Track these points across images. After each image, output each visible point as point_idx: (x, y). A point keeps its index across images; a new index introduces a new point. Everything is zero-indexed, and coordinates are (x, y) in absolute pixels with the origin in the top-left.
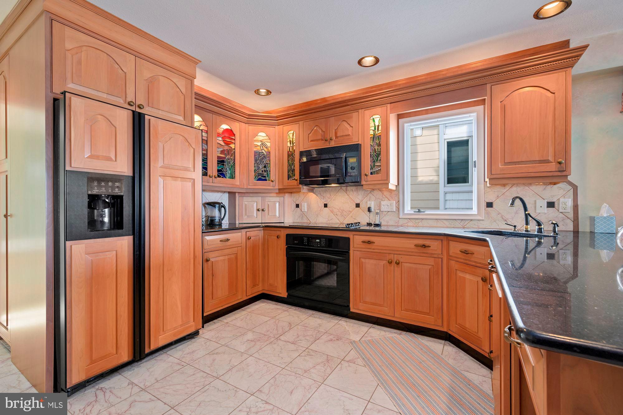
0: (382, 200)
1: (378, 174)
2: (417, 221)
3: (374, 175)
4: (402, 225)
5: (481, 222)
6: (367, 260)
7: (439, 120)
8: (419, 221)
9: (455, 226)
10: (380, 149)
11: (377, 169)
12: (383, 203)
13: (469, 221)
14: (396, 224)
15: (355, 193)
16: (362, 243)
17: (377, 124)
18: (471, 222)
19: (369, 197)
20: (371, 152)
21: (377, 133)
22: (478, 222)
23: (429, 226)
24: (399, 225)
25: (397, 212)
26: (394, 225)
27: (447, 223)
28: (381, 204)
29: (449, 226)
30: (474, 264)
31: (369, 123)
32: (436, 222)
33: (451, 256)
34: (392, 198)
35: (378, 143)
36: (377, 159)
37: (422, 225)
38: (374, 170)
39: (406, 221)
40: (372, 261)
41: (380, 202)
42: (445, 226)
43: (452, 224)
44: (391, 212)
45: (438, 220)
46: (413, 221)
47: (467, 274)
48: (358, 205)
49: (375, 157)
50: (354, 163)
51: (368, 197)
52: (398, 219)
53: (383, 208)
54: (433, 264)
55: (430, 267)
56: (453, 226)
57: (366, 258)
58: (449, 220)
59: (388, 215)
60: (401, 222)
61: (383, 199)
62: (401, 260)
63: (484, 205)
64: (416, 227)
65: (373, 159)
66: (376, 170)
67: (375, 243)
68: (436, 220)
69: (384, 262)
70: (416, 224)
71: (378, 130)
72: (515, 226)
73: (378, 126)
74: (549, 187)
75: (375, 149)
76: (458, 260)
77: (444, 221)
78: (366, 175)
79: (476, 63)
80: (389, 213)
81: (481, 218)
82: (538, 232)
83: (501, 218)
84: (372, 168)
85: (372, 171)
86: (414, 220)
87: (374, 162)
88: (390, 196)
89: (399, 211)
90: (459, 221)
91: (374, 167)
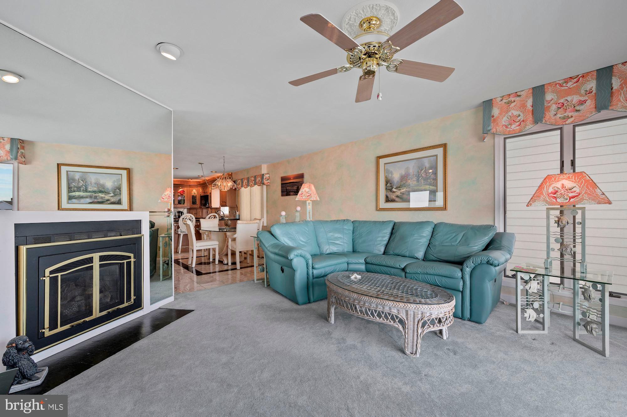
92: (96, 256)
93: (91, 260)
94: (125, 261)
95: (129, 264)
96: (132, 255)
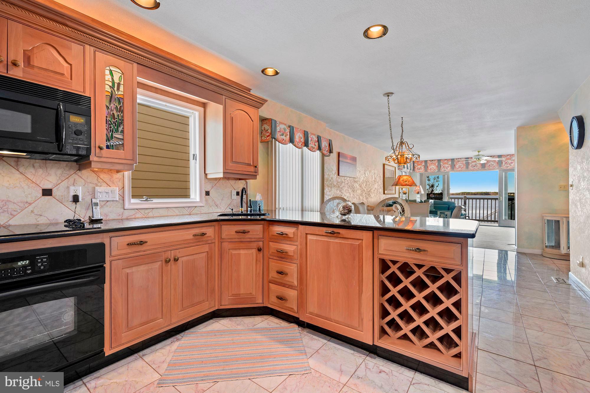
0: (97, 185)
1: (118, 149)
2: (147, 211)
3: (112, 150)
4: (129, 218)
5: (202, 207)
6: (134, 269)
7: (167, 104)
8: (149, 211)
9: (183, 214)
10: (123, 117)
11: (118, 143)
12: (98, 189)
13: (195, 207)
14: (120, 217)
15: (40, 171)
16: (127, 247)
17: (116, 80)
18: (196, 209)
19: (73, 179)
20: (107, 117)
21: (117, 93)
22: (200, 208)
23: (160, 215)
24: (123, 218)
25: (121, 202)
26: (116, 218)
27: (177, 211)
28: (96, 191)
29: (179, 214)
30: (248, 240)
31: (104, 75)
32: (167, 211)
33: (223, 239)
34: (113, 183)
35: (119, 107)
36: (117, 128)
37: (152, 216)
38: (112, 144)
39: (133, 212)
40: (143, 268)
41: (94, 188)
42: (175, 214)
43: (181, 211)
44: (112, 202)
45: (169, 209)
46: (142, 211)
47: (241, 250)
48: (47, 192)
49: (114, 125)
50: (81, 124)
51: (71, 180)
52: (122, 210)
53: (100, 197)
54: (207, 250)
55: (205, 254)
56: (181, 214)
57: (132, 267)
58: (178, 208)
59: (107, 206)
60: (127, 214)
61: (99, 184)
62: (179, 255)
63: (204, 193)
64: (146, 218)
65: (111, 127)
66: (115, 144)
67: (146, 242)
68: (167, 209)
69: (159, 263)
70: (146, 215)
71: (118, 89)
72: (232, 210)
73: (119, 84)
74: (237, 181)
75: (113, 113)
76: (232, 240)
77: (174, 209)
78: (101, 148)
79: (196, 66)
80: (109, 202)
81: (202, 204)
82: (250, 212)
83: (214, 204)
84: (108, 140)
85: (109, 144)
86: (144, 210)
87: (113, 132)
88: (111, 181)
89: (124, 200)
90: (187, 209)
91: (112, 138)
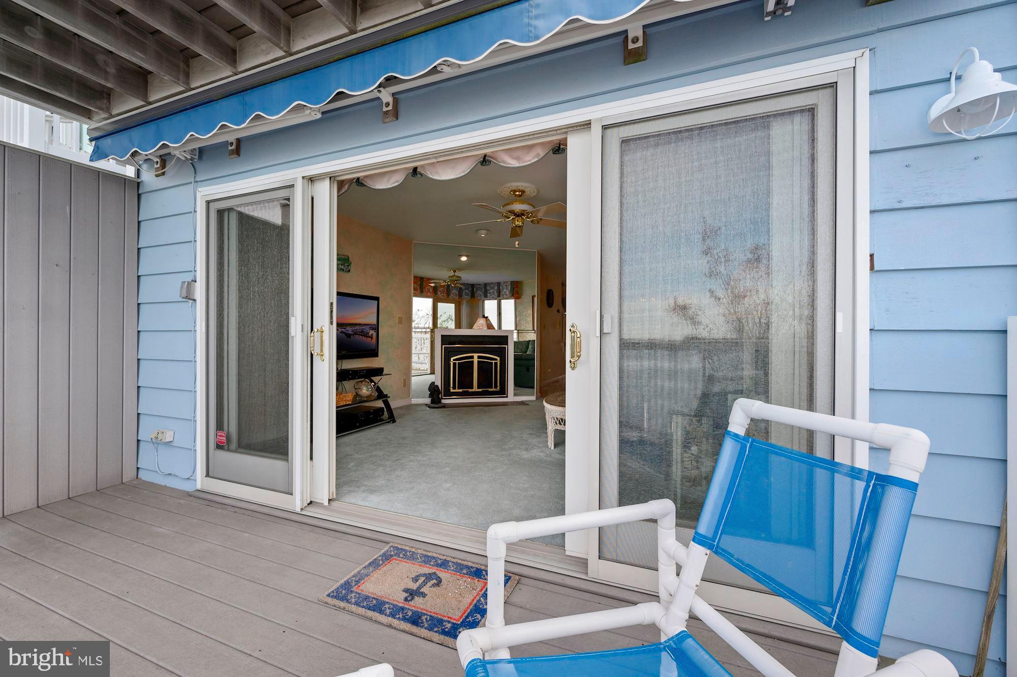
92: (476, 355)
93: (472, 357)
94: (493, 361)
95: (496, 364)
96: (498, 358)
